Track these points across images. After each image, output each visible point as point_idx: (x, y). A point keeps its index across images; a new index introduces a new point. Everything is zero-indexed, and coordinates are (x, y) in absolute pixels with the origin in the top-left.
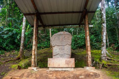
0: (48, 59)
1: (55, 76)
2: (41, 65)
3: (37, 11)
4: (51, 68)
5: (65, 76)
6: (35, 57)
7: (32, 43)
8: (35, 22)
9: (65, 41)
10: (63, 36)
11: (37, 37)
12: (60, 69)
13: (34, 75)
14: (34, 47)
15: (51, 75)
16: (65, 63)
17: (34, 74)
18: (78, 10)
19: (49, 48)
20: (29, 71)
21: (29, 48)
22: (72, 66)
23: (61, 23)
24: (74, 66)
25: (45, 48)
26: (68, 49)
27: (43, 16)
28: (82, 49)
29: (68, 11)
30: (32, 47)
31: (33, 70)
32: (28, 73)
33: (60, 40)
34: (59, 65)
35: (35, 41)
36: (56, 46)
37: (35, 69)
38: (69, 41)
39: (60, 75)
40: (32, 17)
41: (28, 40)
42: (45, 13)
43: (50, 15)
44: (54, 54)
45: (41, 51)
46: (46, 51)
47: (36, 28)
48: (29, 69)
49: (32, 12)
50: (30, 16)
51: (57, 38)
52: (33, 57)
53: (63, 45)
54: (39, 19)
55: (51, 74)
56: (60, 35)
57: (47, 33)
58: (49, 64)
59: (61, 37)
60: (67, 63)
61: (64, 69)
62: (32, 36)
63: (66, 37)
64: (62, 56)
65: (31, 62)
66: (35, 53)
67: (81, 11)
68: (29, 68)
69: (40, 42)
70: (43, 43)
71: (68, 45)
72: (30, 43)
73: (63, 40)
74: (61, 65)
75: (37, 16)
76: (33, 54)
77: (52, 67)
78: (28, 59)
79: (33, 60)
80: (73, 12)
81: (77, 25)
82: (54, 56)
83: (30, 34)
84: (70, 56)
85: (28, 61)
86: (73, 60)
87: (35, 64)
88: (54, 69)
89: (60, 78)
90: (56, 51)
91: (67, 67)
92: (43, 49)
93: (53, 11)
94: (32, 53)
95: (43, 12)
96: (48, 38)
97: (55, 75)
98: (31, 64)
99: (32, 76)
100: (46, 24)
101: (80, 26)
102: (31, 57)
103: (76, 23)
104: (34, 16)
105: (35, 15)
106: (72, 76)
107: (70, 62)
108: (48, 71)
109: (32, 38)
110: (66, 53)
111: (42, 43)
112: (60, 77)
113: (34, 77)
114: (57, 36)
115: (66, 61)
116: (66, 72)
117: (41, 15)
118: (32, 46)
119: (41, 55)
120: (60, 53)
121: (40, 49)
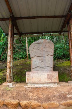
0: (27, 73)
1: (36, 96)
2: (17, 79)
3: (12, 15)
4: (30, 84)
5: (49, 95)
6: (10, 70)
7: (7, 54)
8: (10, 29)
9: (46, 50)
10: (44, 45)
11: (13, 46)
12: (41, 85)
13: (9, 93)
14: (9, 59)
15: (31, 94)
16: (46, 78)
17: (10, 91)
18: (61, 14)
19: (25, 59)
20: (3, 88)
21: (3, 59)
22: (55, 81)
23: (40, 31)
24: (57, 81)
25: (21, 59)
26: (50, 61)
27: (19, 22)
28: (61, 60)
29: (49, 15)
30: (6, 58)
31: (8, 86)
32: (2, 90)
33: (40, 50)
34: (40, 80)
35: (11, 50)
36: (35, 57)
37: (10, 84)
38: (51, 50)
39: (42, 94)
40: (6, 23)
41: (2, 51)
42: (21, 18)
43: (27, 19)
44: (33, 66)
45: (17, 62)
46: (22, 62)
47: (11, 35)
48: (4, 86)
49: (6, 17)
50: (3, 22)
51: (36, 47)
52: (8, 70)
53: (44, 55)
54: (14, 25)
55: (30, 92)
56: (40, 43)
57: (23, 43)
58: (28, 79)
59: (41, 46)
60: (49, 77)
61: (46, 85)
62: (7, 46)
63: (47, 46)
64: (43, 69)
65: (5, 75)
66: (11, 66)
67: (64, 15)
68: (4, 84)
69: (15, 52)
70: (19, 53)
71: (49, 56)
72: (5, 53)
73: (44, 49)
74: (42, 80)
75: (12, 21)
76: (8, 67)
77: (31, 82)
78: (2, 72)
79: (8, 74)
80: (55, 17)
81: (57, 33)
82: (33, 68)
83: (5, 44)
84: (52, 69)
85: (2, 75)
86: (56, 74)
87: (11, 78)
88: (33, 85)
89: (43, 97)
90: (36, 63)
91: (50, 82)
92: (18, 60)
93: (31, 16)
94: (6, 65)
95: (19, 16)
96: (23, 48)
97: (35, 94)
98: (6, 78)
99: (7, 95)
100: (22, 32)
101: (60, 34)
102: (6, 70)
103: (56, 30)
104: (8, 21)
105: (10, 19)
106: (57, 94)
107: (53, 76)
108: (26, 88)
109: (6, 48)
110: (48, 66)
111: (17, 53)
112: (42, 95)
113: (10, 96)
114: (37, 45)
115: (48, 75)
116: (48, 89)
117: (17, 20)
118: (7, 56)
119: (17, 67)
120: (41, 66)
121: (15, 60)
